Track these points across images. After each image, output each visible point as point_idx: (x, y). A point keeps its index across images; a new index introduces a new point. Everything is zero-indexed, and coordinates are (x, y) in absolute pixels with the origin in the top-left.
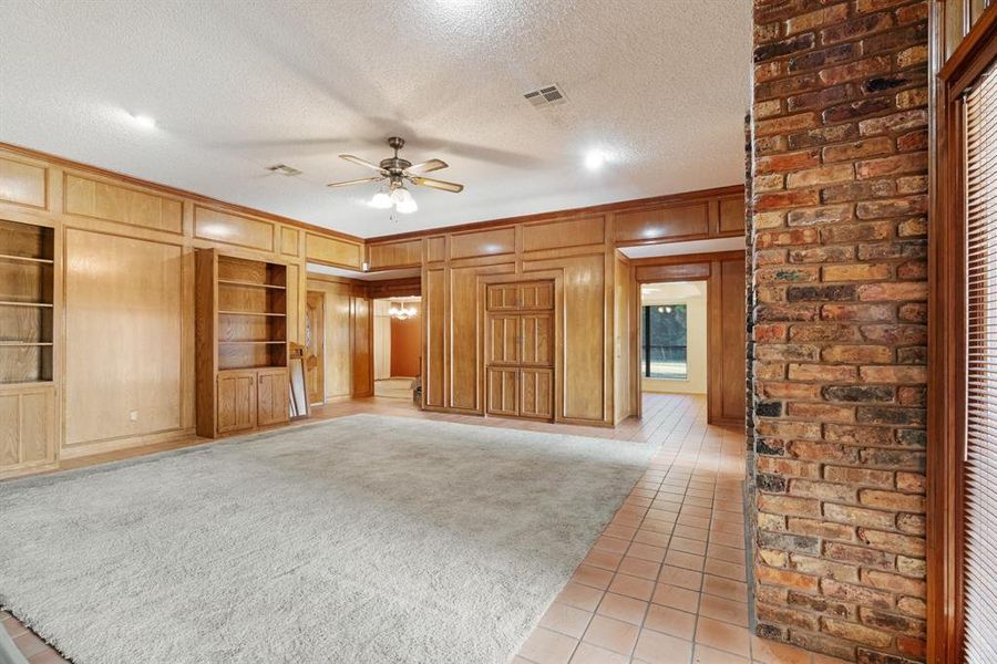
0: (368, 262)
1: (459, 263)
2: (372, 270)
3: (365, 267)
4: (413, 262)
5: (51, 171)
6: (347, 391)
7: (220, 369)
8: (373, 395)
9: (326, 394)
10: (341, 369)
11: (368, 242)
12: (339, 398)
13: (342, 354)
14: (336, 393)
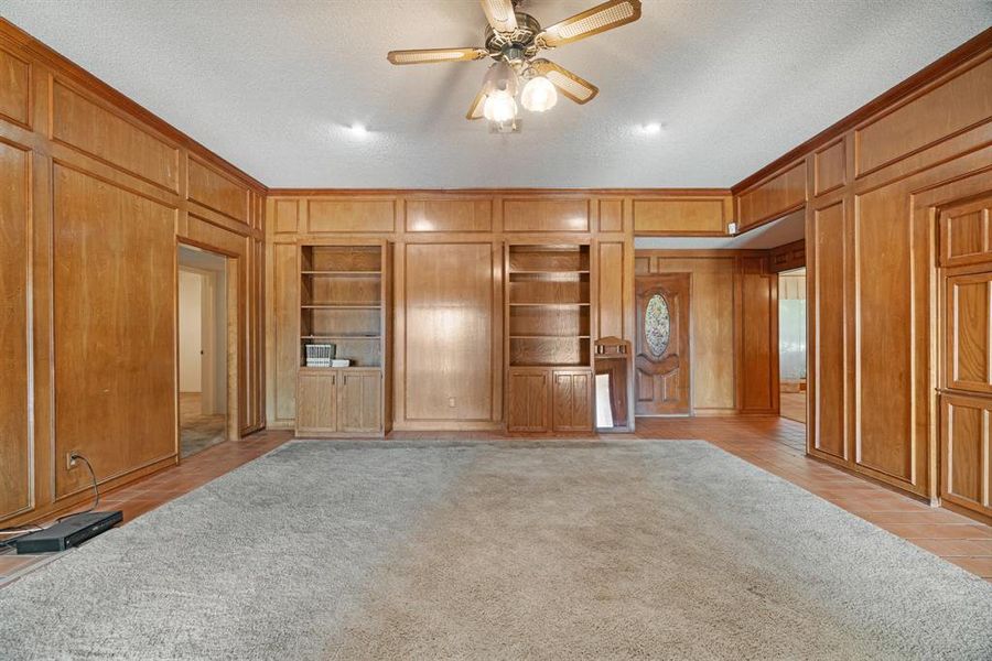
0: (735, 221)
1: (871, 181)
2: (742, 231)
3: (732, 228)
4: (793, 203)
5: (398, 202)
6: (729, 403)
7: (511, 365)
8: (778, 413)
9: (694, 403)
10: (719, 376)
11: (737, 190)
12: (715, 411)
13: (719, 352)
14: (710, 404)
